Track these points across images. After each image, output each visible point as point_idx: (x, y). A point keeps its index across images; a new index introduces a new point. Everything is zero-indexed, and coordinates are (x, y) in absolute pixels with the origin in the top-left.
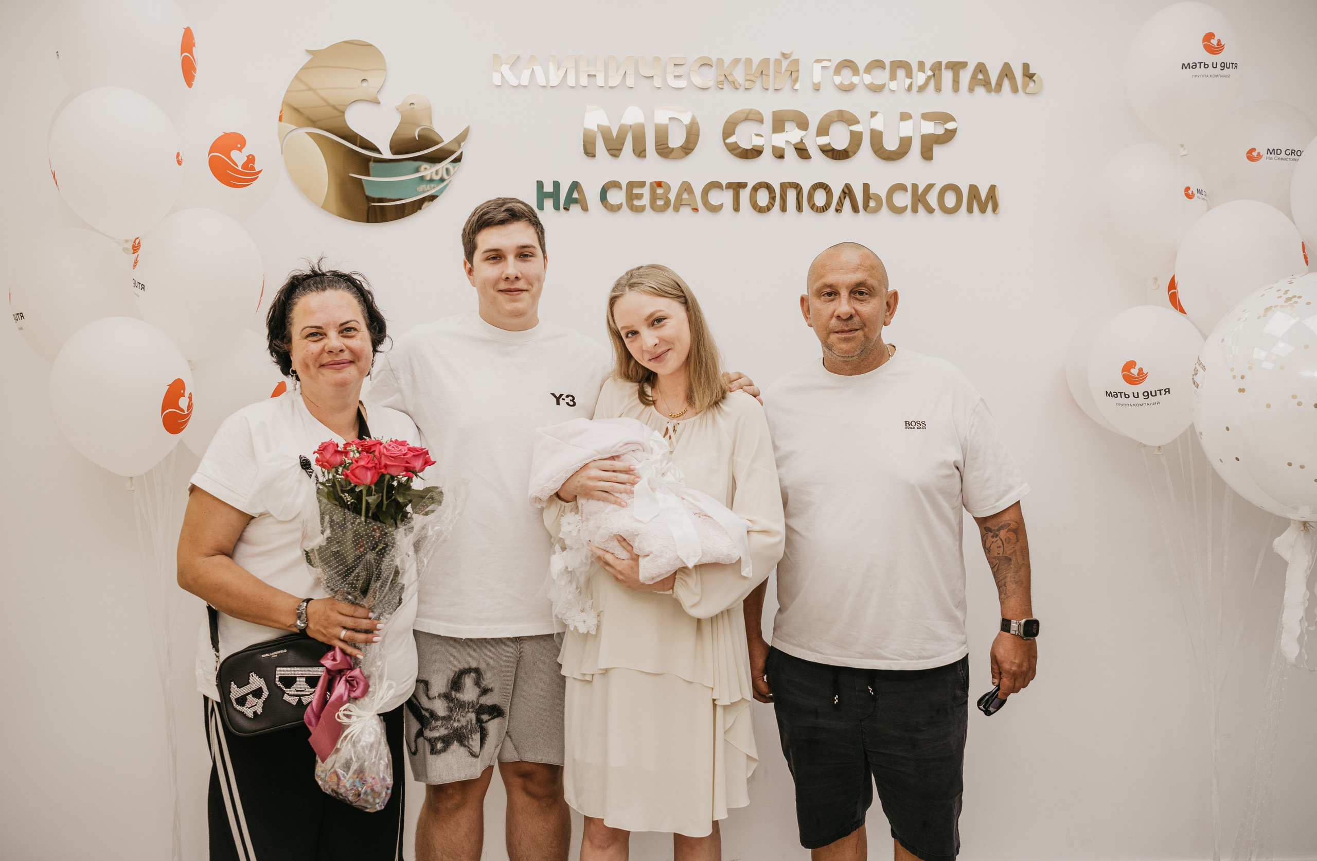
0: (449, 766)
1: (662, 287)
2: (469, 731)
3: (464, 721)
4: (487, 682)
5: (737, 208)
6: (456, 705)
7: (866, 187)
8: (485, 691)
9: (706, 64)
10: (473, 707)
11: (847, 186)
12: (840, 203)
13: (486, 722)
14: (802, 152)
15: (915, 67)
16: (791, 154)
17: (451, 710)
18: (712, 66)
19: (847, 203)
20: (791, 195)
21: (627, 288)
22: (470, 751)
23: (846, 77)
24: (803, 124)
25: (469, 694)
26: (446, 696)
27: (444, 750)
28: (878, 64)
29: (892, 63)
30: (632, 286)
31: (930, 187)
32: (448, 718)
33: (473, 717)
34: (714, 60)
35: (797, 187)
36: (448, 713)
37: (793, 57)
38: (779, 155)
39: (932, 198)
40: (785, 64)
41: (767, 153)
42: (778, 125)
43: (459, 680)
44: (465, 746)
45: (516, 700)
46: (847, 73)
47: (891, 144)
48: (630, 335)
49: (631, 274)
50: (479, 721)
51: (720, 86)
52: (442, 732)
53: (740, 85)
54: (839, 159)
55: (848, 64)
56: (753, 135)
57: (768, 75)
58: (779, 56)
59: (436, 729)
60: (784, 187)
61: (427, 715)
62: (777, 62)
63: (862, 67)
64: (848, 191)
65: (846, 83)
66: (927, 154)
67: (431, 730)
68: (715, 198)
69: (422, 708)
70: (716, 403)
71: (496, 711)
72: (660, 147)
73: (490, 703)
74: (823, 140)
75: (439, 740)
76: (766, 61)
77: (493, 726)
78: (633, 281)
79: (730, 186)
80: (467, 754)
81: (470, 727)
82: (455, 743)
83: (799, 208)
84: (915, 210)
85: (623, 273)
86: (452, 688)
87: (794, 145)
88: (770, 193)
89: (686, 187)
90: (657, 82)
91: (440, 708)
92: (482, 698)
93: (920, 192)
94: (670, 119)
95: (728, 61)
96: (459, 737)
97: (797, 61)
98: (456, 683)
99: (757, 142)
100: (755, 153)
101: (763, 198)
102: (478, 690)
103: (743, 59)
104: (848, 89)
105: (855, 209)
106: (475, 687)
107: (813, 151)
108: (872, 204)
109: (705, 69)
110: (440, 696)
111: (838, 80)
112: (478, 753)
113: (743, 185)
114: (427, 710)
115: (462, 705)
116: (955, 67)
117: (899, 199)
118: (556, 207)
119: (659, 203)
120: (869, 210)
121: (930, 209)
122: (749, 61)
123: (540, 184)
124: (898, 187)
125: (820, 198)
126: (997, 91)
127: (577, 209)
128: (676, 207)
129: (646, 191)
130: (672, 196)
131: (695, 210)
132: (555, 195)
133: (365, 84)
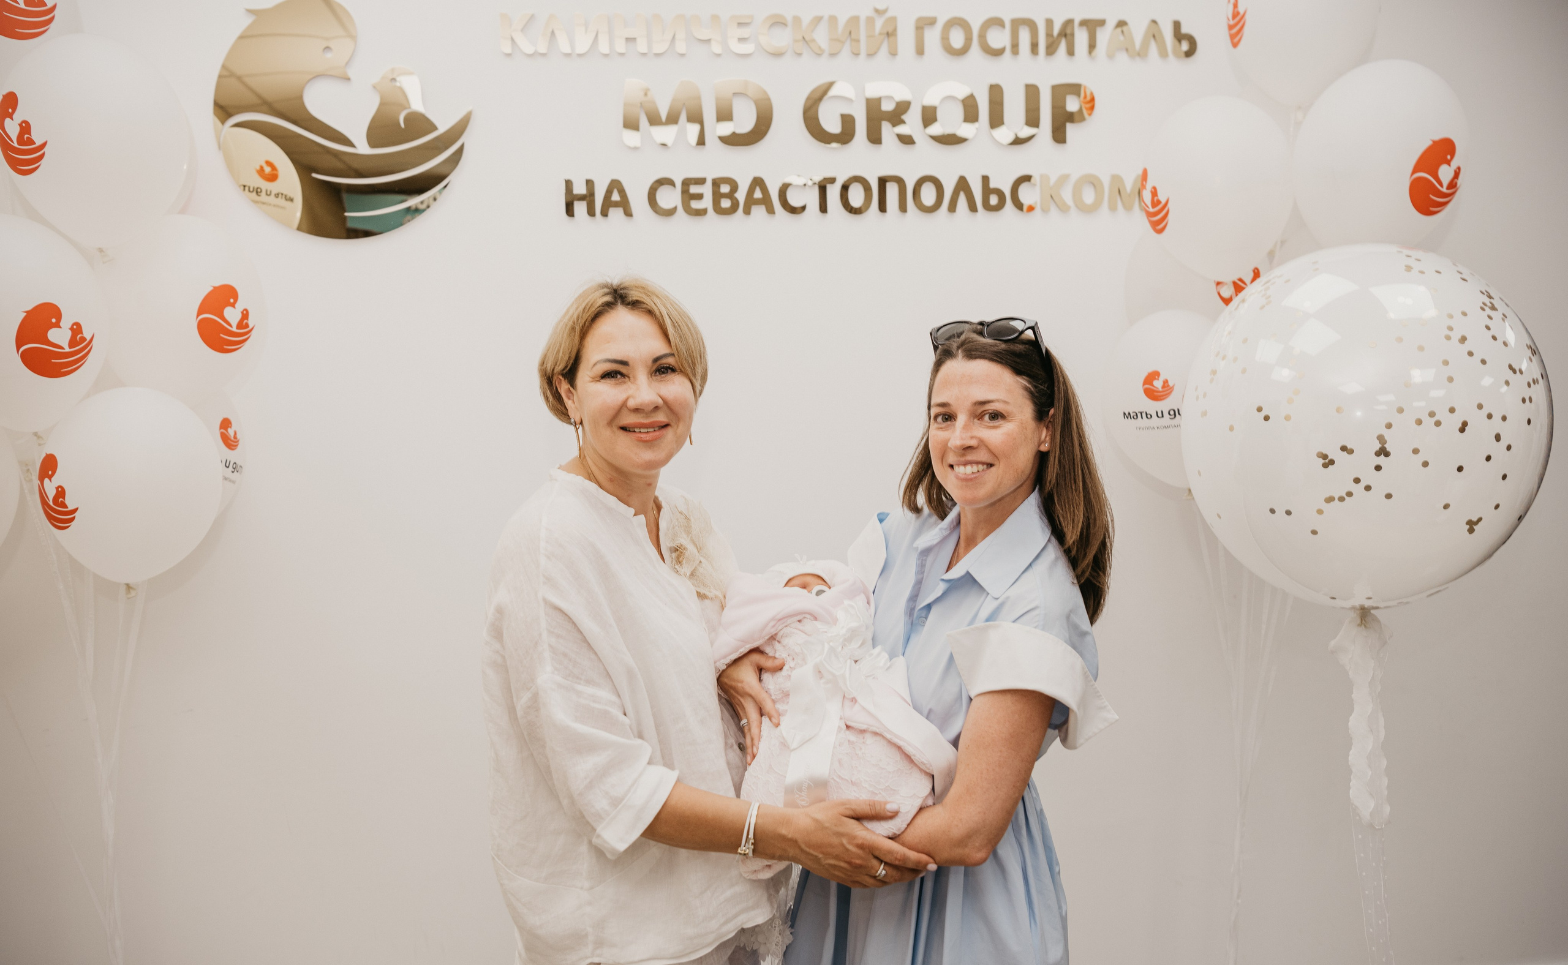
5: (823, 208)
7: (985, 179)
9: (778, 22)
11: (962, 178)
12: (954, 201)
14: (905, 138)
15: (1042, 23)
16: (889, 140)
18: (785, 25)
19: (962, 200)
20: (892, 192)
23: (957, 37)
28: (995, 23)
29: (1012, 21)
31: (1064, 178)
34: (789, 19)
35: (900, 182)
37: (889, 14)
38: (875, 140)
39: (1067, 195)
40: (879, 23)
41: (860, 139)
46: (956, 33)
51: (796, 50)
53: (823, 51)
54: (950, 145)
55: (958, 23)
56: (841, 116)
57: (858, 40)
58: (871, 13)
60: (883, 182)
62: (870, 21)
63: (975, 25)
64: (963, 185)
65: (957, 45)
66: (1059, 136)
68: (796, 198)
76: (855, 20)
79: (814, 181)
83: (903, 208)
84: (1045, 211)
87: (894, 131)
88: (865, 190)
89: (758, 182)
90: (716, 48)
93: (1051, 185)
94: (734, 93)
95: (806, 20)
97: (893, 20)
99: (847, 126)
100: (845, 136)
101: (856, 197)
103: (826, 17)
104: (958, 55)
105: (973, 208)
107: (918, 134)
108: (994, 200)
109: (778, 30)
111: (946, 40)
113: (831, 182)
116: (1092, 26)
117: (1026, 195)
118: (591, 212)
119: (726, 203)
120: (987, 207)
121: (1063, 208)
122: (833, 19)
123: (569, 184)
124: (1027, 178)
125: (928, 195)
126: (1142, 54)
127: (616, 214)
128: (747, 211)
129: (707, 190)
130: (741, 196)
131: (771, 210)
132: (589, 198)
133: (329, 55)
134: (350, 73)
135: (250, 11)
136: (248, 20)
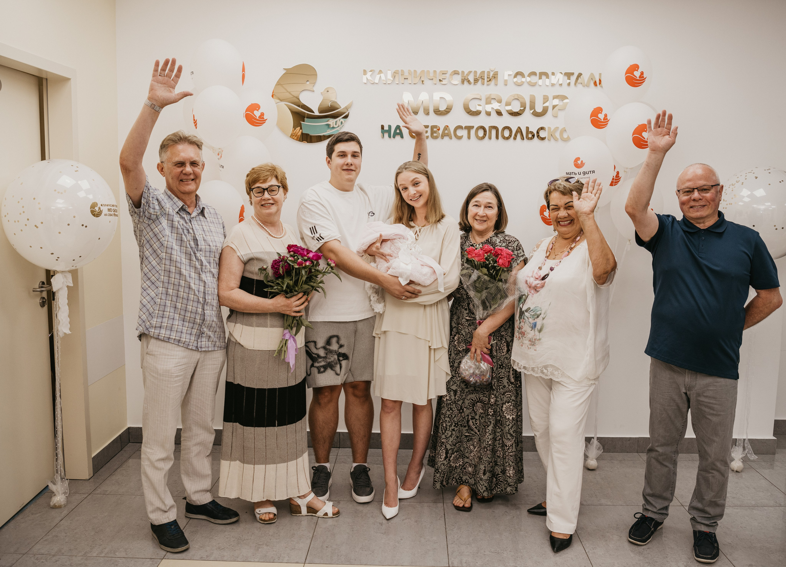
0: (327, 378)
1: (419, 170)
2: (335, 363)
3: (332, 359)
4: (342, 342)
5: (469, 137)
6: (329, 352)
7: (527, 128)
8: (341, 346)
9: (456, 73)
10: (336, 353)
11: (519, 128)
12: (516, 135)
13: (342, 361)
14: (499, 113)
15: (550, 74)
16: (494, 114)
17: (327, 354)
18: (459, 74)
19: (519, 136)
20: (494, 132)
21: (404, 170)
22: (335, 373)
23: (519, 79)
24: (500, 101)
25: (334, 347)
26: (324, 348)
27: (324, 371)
28: (533, 74)
29: (540, 73)
30: (406, 169)
31: (557, 128)
32: (325, 358)
33: (336, 357)
34: (460, 72)
35: (496, 128)
36: (325, 355)
37: (496, 70)
38: (488, 114)
39: (557, 135)
40: (491, 73)
41: (483, 113)
42: (488, 102)
43: (329, 341)
44: (333, 370)
45: (355, 352)
46: (519, 77)
47: (539, 109)
48: (404, 189)
49: (406, 164)
50: (339, 360)
51: (463, 82)
52: (323, 363)
53: (472, 82)
54: (515, 116)
55: (519, 74)
56: (477, 105)
57: (484, 79)
58: (489, 70)
59: (320, 362)
60: (491, 128)
61: (316, 356)
62: (489, 72)
63: (526, 74)
64: (519, 130)
65: (519, 82)
66: (555, 114)
67: (318, 363)
68: (460, 133)
69: (313, 353)
70: (439, 221)
71: (345, 357)
72: (435, 111)
73: (343, 352)
74: (509, 108)
75: (322, 367)
76: (483, 72)
77: (344, 363)
78: (406, 167)
79: (466, 128)
80: (334, 374)
81: (335, 361)
82: (329, 368)
83: (497, 137)
84: (549, 140)
85: (402, 164)
86: (327, 344)
87: (495, 110)
88: (484, 131)
89: (446, 128)
90: (435, 82)
91: (322, 353)
92: (340, 349)
93: (552, 130)
94: (440, 97)
95: (466, 72)
96: (330, 366)
97: (497, 72)
98: (328, 342)
99: (479, 108)
100: (478, 113)
101: (481, 133)
102: (338, 345)
103: (473, 71)
104: (519, 85)
105: (523, 138)
106: (337, 344)
107: (504, 112)
108: (530, 136)
109: (456, 76)
110: (322, 347)
111: (515, 80)
112: (339, 374)
113: (472, 127)
114: (316, 354)
115: (331, 352)
116: (569, 75)
117: (542, 134)
118: (390, 137)
119: (435, 135)
120: (528, 139)
121: (556, 140)
122: (476, 72)
123: (382, 127)
124: (542, 128)
125: (507, 133)
126: (588, 86)
127: (398, 137)
128: (442, 137)
129: (429, 130)
130: (441, 132)
131: (451, 138)
132: (389, 131)
133: (308, 83)
134: (315, 89)
135: (284, 69)
136: (284, 72)
